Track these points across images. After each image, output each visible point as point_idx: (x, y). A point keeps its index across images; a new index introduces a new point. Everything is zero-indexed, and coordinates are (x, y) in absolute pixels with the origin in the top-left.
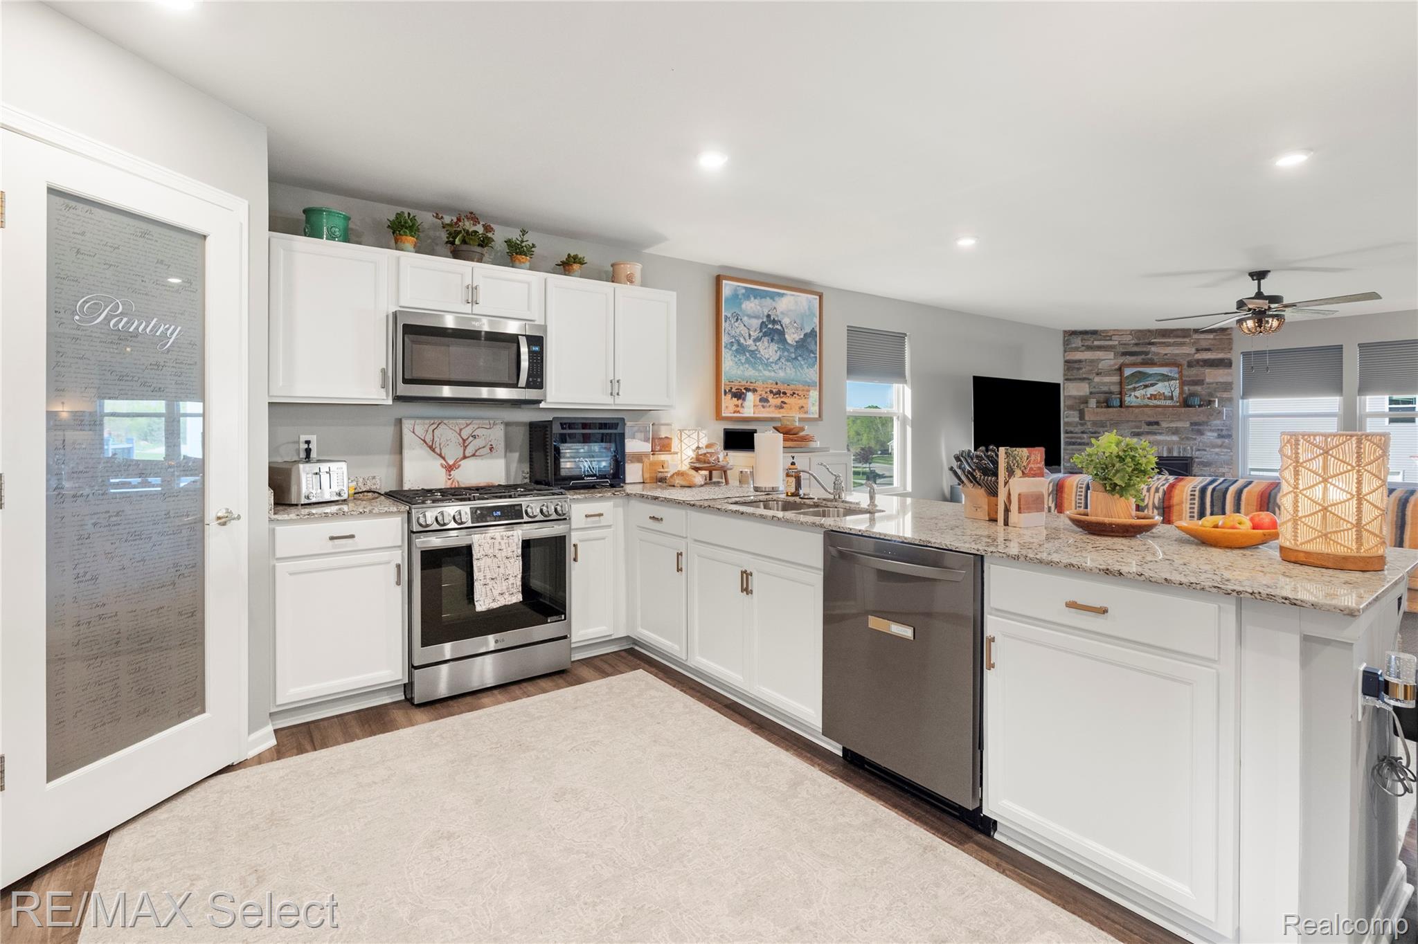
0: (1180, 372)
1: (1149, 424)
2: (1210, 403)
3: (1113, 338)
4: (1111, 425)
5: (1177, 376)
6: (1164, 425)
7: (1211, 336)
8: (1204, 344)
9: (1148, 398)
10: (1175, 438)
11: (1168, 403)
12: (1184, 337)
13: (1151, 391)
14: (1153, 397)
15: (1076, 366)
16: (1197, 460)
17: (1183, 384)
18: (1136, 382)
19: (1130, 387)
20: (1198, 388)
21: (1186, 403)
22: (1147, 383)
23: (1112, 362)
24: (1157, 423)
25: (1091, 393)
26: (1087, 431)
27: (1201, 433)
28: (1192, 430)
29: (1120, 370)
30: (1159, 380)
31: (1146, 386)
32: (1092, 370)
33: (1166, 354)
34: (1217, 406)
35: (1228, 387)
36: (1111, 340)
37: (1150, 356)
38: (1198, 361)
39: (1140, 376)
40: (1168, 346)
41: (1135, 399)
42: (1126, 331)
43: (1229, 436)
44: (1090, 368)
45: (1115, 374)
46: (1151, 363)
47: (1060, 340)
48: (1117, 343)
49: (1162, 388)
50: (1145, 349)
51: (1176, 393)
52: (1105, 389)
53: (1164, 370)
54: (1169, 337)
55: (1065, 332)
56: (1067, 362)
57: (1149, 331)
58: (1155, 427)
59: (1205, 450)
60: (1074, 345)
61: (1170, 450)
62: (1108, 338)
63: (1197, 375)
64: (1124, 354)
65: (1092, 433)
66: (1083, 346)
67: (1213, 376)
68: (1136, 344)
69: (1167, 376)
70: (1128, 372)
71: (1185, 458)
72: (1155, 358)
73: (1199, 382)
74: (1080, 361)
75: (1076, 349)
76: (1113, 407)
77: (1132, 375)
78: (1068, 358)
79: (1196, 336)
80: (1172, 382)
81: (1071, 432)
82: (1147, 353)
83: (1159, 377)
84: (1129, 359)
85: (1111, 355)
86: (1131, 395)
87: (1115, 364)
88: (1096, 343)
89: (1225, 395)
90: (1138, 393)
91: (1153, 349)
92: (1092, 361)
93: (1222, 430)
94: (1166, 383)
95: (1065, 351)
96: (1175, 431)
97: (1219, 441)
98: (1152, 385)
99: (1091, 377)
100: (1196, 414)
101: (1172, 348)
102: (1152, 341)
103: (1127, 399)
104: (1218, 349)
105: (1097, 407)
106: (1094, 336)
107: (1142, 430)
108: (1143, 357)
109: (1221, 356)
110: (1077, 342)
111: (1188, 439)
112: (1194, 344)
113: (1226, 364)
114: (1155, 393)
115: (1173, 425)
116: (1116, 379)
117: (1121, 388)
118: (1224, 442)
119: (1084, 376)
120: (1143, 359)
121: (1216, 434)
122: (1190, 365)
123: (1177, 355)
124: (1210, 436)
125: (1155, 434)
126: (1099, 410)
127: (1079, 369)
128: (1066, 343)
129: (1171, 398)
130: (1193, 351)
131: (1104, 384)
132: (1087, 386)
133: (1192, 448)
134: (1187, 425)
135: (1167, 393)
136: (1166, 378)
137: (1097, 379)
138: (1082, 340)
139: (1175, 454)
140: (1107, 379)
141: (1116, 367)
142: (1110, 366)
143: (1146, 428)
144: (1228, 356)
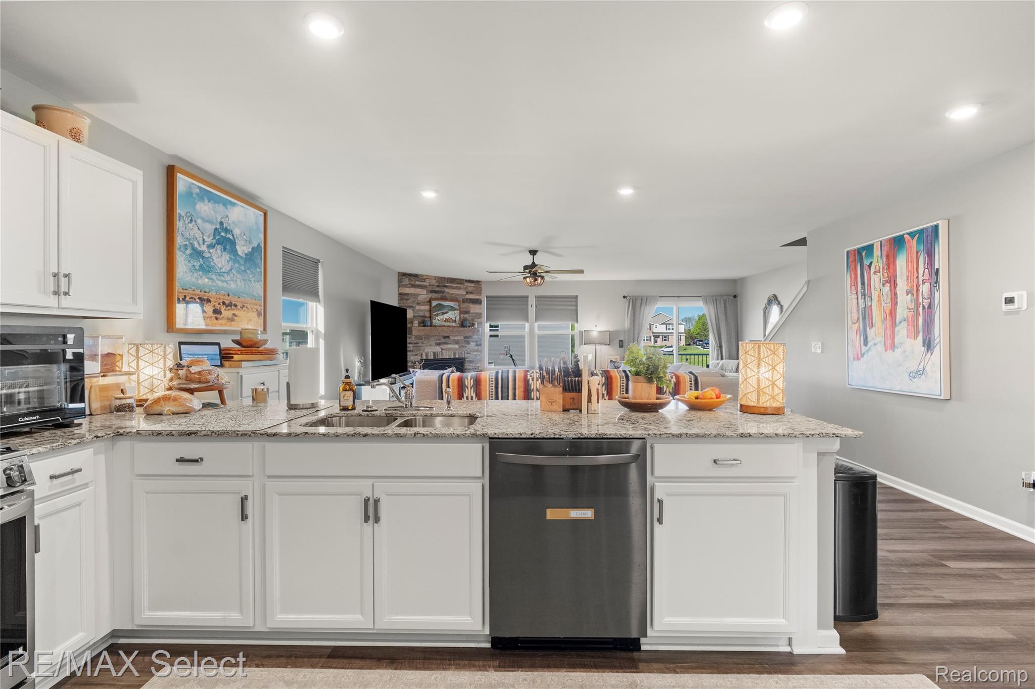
0: (459, 305)
1: (445, 337)
2: (473, 325)
3: (427, 280)
4: (425, 338)
5: (458, 308)
6: (452, 338)
7: (473, 285)
8: (470, 289)
9: (445, 321)
10: (457, 346)
11: (454, 324)
12: (461, 284)
13: (446, 316)
14: (447, 320)
15: (406, 297)
16: (467, 359)
17: (461, 313)
18: (438, 311)
19: (435, 313)
20: (467, 316)
21: (462, 325)
22: (444, 311)
23: (425, 297)
24: (448, 337)
25: (414, 316)
26: (412, 342)
27: (468, 343)
28: (465, 341)
29: (430, 302)
30: (449, 310)
31: (443, 313)
32: (414, 301)
33: (452, 294)
34: (476, 327)
35: (479, 315)
36: (425, 281)
37: (444, 294)
38: (467, 299)
39: (440, 307)
40: (453, 289)
41: (438, 322)
42: (433, 276)
43: (480, 345)
44: (414, 300)
45: (427, 304)
46: (444, 299)
47: (396, 278)
48: (428, 284)
49: (450, 315)
50: (442, 290)
51: (458, 319)
52: (422, 314)
53: (452, 304)
54: (454, 283)
55: (399, 273)
56: (400, 294)
57: (444, 278)
58: (448, 339)
59: (470, 353)
60: (404, 283)
61: (455, 354)
62: (423, 280)
63: (466, 308)
64: (432, 292)
65: (415, 344)
66: (409, 284)
67: (474, 308)
68: (438, 286)
69: (453, 307)
70: (434, 303)
71: (462, 359)
72: (447, 295)
73: (467, 312)
74: (408, 294)
75: (406, 286)
76: (428, 326)
77: (436, 306)
78: (401, 291)
79: (466, 284)
80: (456, 311)
82: (443, 292)
83: (450, 308)
84: (435, 295)
85: (425, 292)
86: (435, 319)
87: (427, 298)
88: (417, 283)
89: (479, 320)
90: (439, 318)
91: (446, 290)
92: (415, 295)
93: (477, 341)
94: (453, 312)
95: (399, 287)
96: (457, 342)
97: (476, 348)
98: (446, 313)
99: (414, 305)
100: (467, 331)
101: (455, 290)
102: (446, 284)
103: (434, 321)
104: (476, 293)
105: (419, 326)
106: (416, 278)
107: (440, 341)
108: (441, 294)
109: (477, 297)
110: (406, 281)
111: (463, 346)
112: (465, 289)
113: (478, 302)
114: (448, 318)
115: (456, 338)
116: (427, 308)
117: (430, 314)
118: (479, 348)
119: (410, 305)
120: (441, 296)
121: (475, 344)
122: (464, 301)
123: (458, 295)
124: (473, 344)
125: (447, 344)
126: (420, 328)
127: (408, 299)
128: (400, 281)
129: (455, 321)
130: (465, 293)
131: (421, 311)
132: (412, 311)
133: (464, 352)
134: (462, 338)
135: (454, 319)
136: (453, 309)
137: (417, 307)
138: (409, 280)
139: (457, 357)
140: (423, 308)
141: (428, 300)
142: (425, 299)
143: (443, 340)
144: (480, 298)
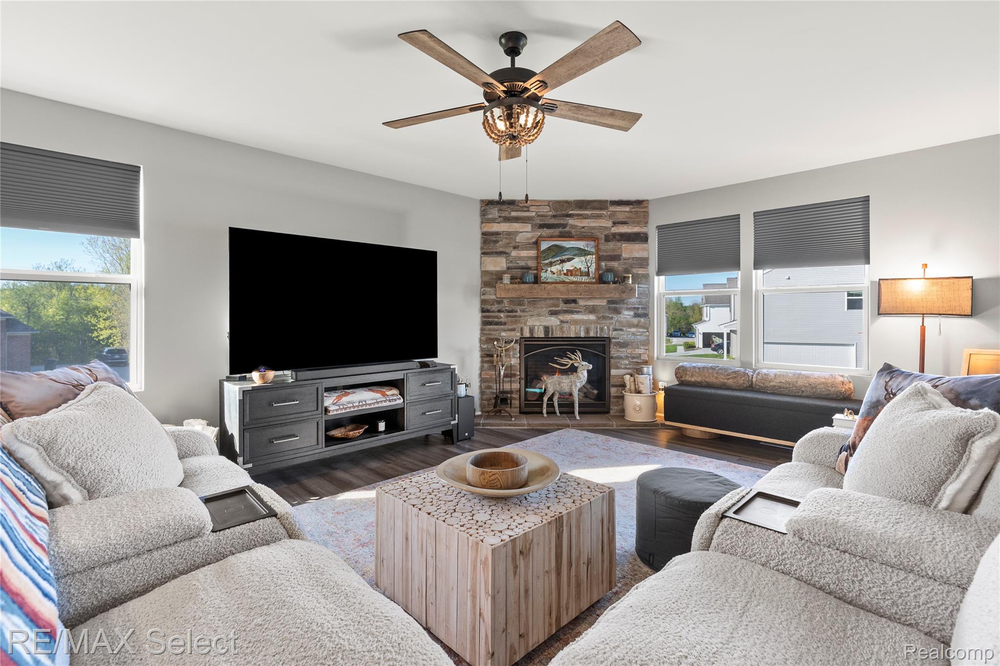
0: (597, 246)
1: (567, 302)
2: (625, 279)
3: (532, 208)
4: (529, 302)
5: (593, 250)
6: (582, 303)
7: (627, 209)
8: (621, 217)
9: (565, 274)
10: (592, 317)
11: (584, 279)
12: (601, 209)
13: (568, 266)
14: (569, 273)
15: (494, 238)
16: (614, 340)
17: (599, 259)
18: (553, 257)
19: (546, 262)
20: (615, 264)
21: (601, 280)
22: (564, 257)
23: (529, 235)
24: (574, 301)
25: (508, 268)
26: (504, 309)
27: (617, 311)
28: (609, 308)
29: (537, 244)
30: (575, 255)
31: (563, 261)
32: (509, 243)
33: (583, 227)
34: (630, 283)
35: (643, 262)
36: (528, 211)
37: (567, 229)
38: (614, 235)
39: (557, 250)
40: (586, 218)
41: (551, 275)
42: (544, 201)
43: (645, 315)
44: (508, 241)
45: (532, 248)
46: (568, 236)
47: (477, 209)
48: (534, 214)
49: (578, 263)
50: (562, 222)
51: (592, 269)
52: (522, 263)
53: (581, 244)
54: (586, 209)
55: (482, 201)
56: (484, 234)
57: (567, 202)
58: (573, 305)
59: (621, 330)
60: (490, 216)
61: (587, 331)
62: (526, 209)
63: (614, 250)
64: (542, 226)
65: (509, 312)
66: (500, 217)
67: (630, 251)
68: (554, 216)
69: (584, 250)
70: (544, 246)
71: (603, 339)
72: (573, 231)
73: (616, 258)
74: (497, 234)
75: (493, 220)
76: (527, 283)
77: (549, 248)
78: (485, 230)
79: (613, 208)
80: (589, 257)
81: (488, 311)
82: (564, 226)
83: (576, 252)
84: (546, 232)
85: (528, 227)
86: (547, 270)
87: (532, 237)
88: (514, 214)
89: (641, 271)
90: (554, 269)
91: (571, 221)
92: (509, 234)
93: (638, 309)
94: (583, 258)
95: (482, 223)
96: (592, 310)
97: (635, 321)
98: (569, 260)
99: (508, 251)
100: (611, 291)
101: (588, 221)
102: (570, 212)
103: (543, 275)
104: (633, 223)
105: (511, 283)
106: (512, 207)
107: (560, 308)
108: (561, 229)
109: (636, 229)
110: (494, 213)
111: (604, 318)
112: (610, 216)
113: (642, 238)
114: (572, 268)
115: (590, 303)
116: (533, 253)
117: (538, 263)
118: (640, 322)
119: (501, 249)
120: (561, 232)
121: (632, 313)
122: (608, 239)
123: (594, 228)
124: (627, 315)
125: (571, 312)
126: (511, 286)
127: (496, 242)
128: (483, 213)
129: (587, 274)
130: (610, 224)
131: (520, 258)
132: (504, 260)
133: (608, 328)
134: (604, 303)
135: (584, 270)
136: (582, 252)
137: (514, 253)
138: (498, 211)
139: (592, 334)
140: (524, 253)
141: (534, 240)
142: (528, 239)
143: (562, 306)
144: (644, 230)
